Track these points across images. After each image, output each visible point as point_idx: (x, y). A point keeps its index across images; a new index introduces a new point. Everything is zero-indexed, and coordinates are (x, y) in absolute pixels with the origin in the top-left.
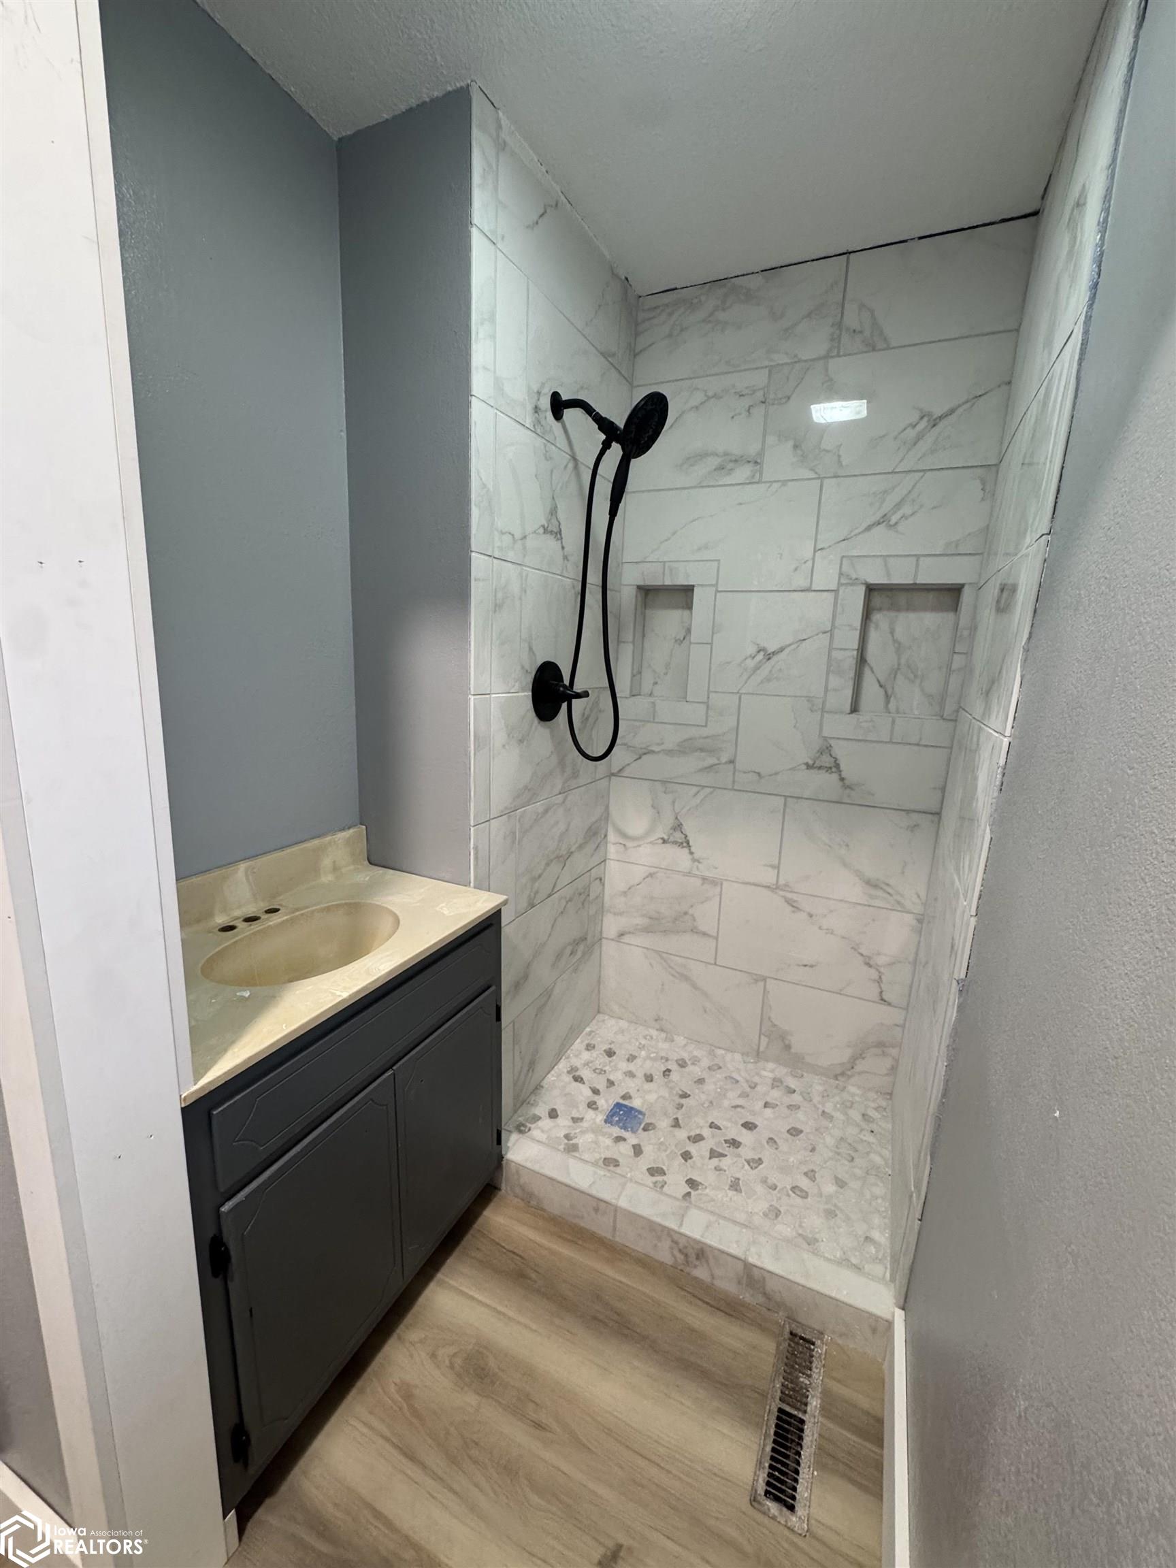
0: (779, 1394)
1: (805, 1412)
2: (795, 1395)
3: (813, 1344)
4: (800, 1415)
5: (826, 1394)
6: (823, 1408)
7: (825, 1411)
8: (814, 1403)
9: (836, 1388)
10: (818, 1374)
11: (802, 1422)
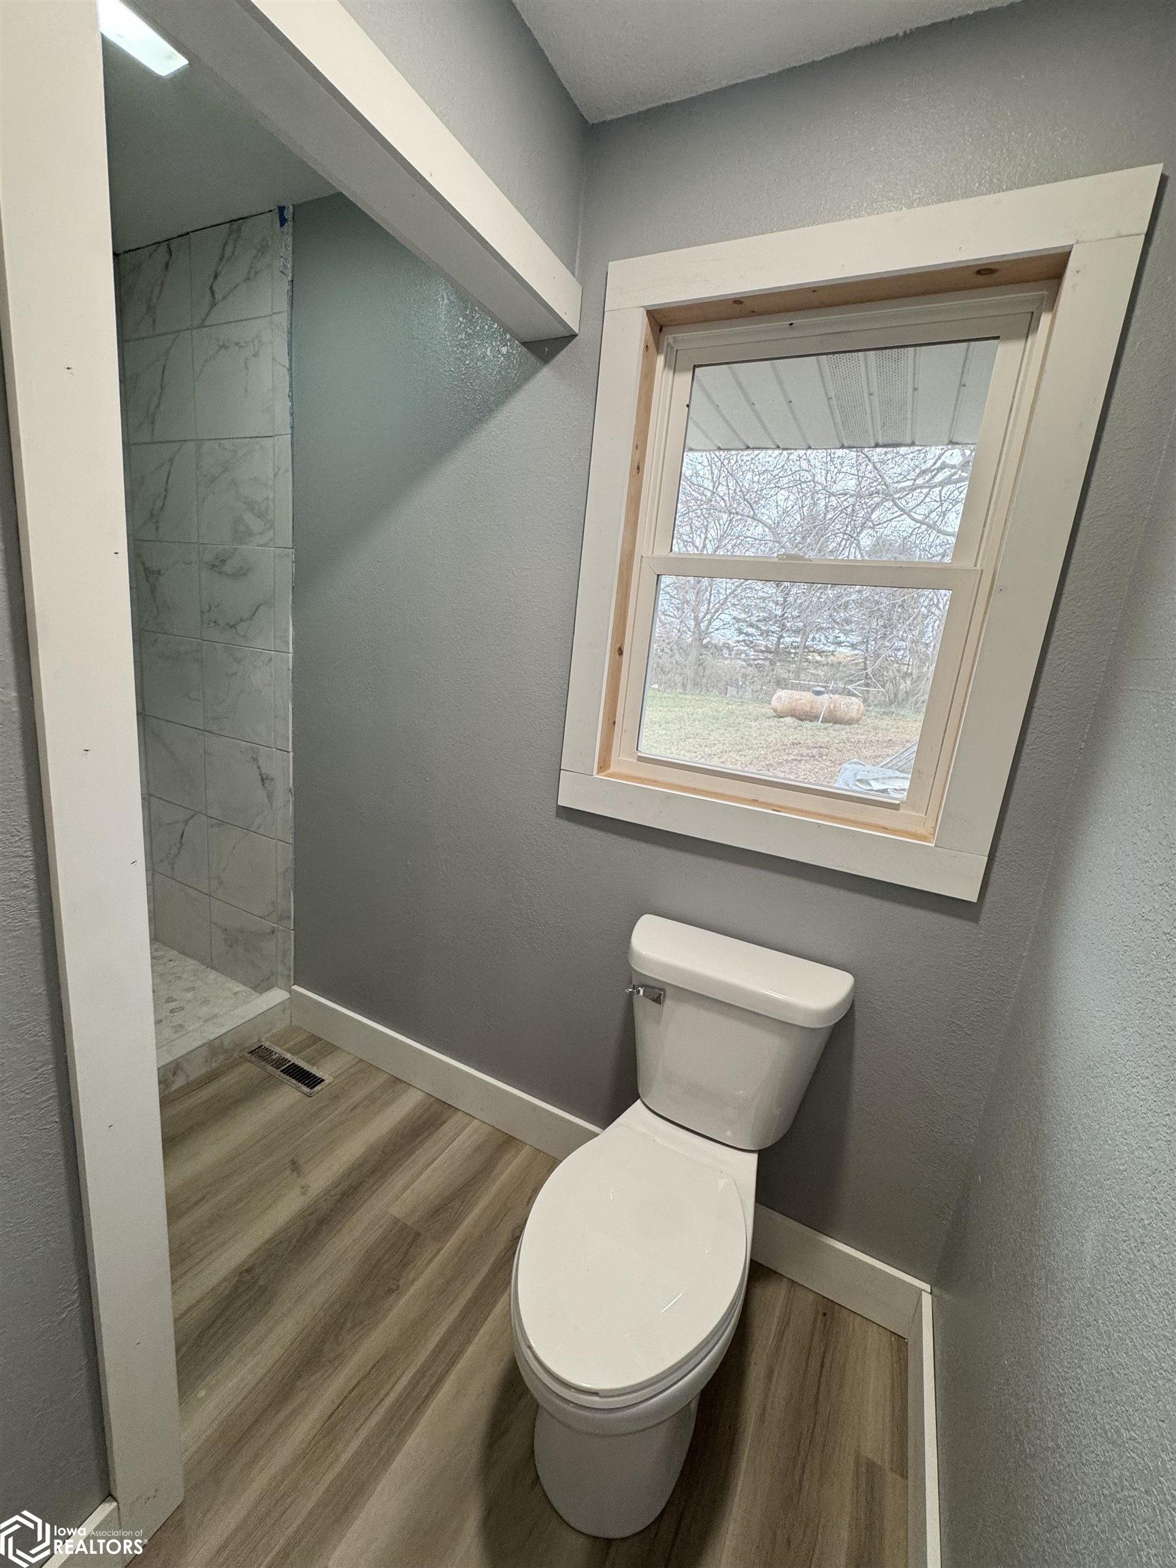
0: (274, 1069)
1: (290, 1061)
2: (279, 1063)
3: (262, 1046)
4: (290, 1063)
5: (288, 1050)
6: (293, 1054)
7: (295, 1053)
8: (288, 1056)
9: (286, 1046)
10: (277, 1049)
11: (293, 1064)
